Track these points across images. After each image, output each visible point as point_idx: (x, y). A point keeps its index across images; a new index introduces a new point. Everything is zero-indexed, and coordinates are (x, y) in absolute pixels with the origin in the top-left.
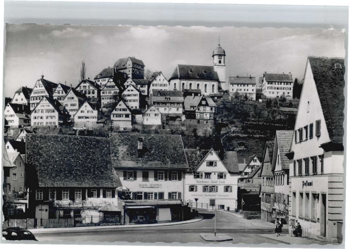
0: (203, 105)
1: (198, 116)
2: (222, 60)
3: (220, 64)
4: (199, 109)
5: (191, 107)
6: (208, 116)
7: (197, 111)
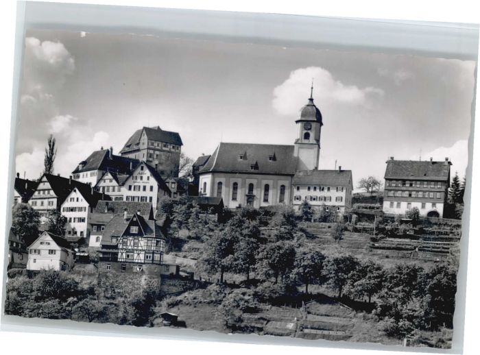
0: (134, 235)
1: (122, 256)
2: (312, 135)
3: (306, 141)
4: (124, 243)
5: (113, 237)
6: (142, 256)
7: (120, 246)
